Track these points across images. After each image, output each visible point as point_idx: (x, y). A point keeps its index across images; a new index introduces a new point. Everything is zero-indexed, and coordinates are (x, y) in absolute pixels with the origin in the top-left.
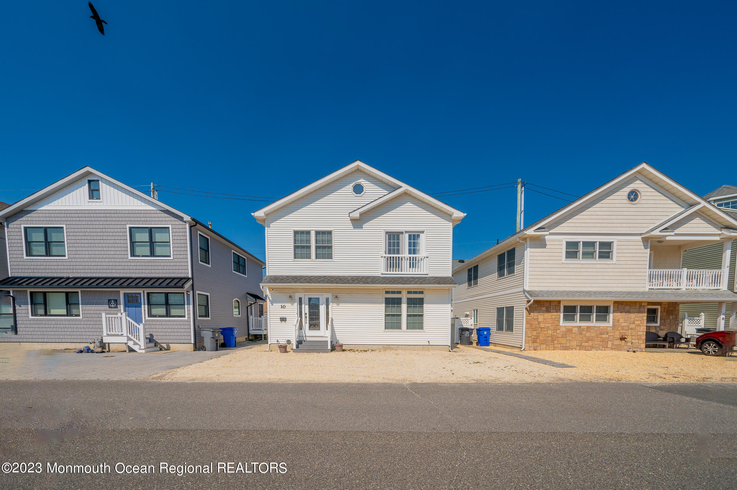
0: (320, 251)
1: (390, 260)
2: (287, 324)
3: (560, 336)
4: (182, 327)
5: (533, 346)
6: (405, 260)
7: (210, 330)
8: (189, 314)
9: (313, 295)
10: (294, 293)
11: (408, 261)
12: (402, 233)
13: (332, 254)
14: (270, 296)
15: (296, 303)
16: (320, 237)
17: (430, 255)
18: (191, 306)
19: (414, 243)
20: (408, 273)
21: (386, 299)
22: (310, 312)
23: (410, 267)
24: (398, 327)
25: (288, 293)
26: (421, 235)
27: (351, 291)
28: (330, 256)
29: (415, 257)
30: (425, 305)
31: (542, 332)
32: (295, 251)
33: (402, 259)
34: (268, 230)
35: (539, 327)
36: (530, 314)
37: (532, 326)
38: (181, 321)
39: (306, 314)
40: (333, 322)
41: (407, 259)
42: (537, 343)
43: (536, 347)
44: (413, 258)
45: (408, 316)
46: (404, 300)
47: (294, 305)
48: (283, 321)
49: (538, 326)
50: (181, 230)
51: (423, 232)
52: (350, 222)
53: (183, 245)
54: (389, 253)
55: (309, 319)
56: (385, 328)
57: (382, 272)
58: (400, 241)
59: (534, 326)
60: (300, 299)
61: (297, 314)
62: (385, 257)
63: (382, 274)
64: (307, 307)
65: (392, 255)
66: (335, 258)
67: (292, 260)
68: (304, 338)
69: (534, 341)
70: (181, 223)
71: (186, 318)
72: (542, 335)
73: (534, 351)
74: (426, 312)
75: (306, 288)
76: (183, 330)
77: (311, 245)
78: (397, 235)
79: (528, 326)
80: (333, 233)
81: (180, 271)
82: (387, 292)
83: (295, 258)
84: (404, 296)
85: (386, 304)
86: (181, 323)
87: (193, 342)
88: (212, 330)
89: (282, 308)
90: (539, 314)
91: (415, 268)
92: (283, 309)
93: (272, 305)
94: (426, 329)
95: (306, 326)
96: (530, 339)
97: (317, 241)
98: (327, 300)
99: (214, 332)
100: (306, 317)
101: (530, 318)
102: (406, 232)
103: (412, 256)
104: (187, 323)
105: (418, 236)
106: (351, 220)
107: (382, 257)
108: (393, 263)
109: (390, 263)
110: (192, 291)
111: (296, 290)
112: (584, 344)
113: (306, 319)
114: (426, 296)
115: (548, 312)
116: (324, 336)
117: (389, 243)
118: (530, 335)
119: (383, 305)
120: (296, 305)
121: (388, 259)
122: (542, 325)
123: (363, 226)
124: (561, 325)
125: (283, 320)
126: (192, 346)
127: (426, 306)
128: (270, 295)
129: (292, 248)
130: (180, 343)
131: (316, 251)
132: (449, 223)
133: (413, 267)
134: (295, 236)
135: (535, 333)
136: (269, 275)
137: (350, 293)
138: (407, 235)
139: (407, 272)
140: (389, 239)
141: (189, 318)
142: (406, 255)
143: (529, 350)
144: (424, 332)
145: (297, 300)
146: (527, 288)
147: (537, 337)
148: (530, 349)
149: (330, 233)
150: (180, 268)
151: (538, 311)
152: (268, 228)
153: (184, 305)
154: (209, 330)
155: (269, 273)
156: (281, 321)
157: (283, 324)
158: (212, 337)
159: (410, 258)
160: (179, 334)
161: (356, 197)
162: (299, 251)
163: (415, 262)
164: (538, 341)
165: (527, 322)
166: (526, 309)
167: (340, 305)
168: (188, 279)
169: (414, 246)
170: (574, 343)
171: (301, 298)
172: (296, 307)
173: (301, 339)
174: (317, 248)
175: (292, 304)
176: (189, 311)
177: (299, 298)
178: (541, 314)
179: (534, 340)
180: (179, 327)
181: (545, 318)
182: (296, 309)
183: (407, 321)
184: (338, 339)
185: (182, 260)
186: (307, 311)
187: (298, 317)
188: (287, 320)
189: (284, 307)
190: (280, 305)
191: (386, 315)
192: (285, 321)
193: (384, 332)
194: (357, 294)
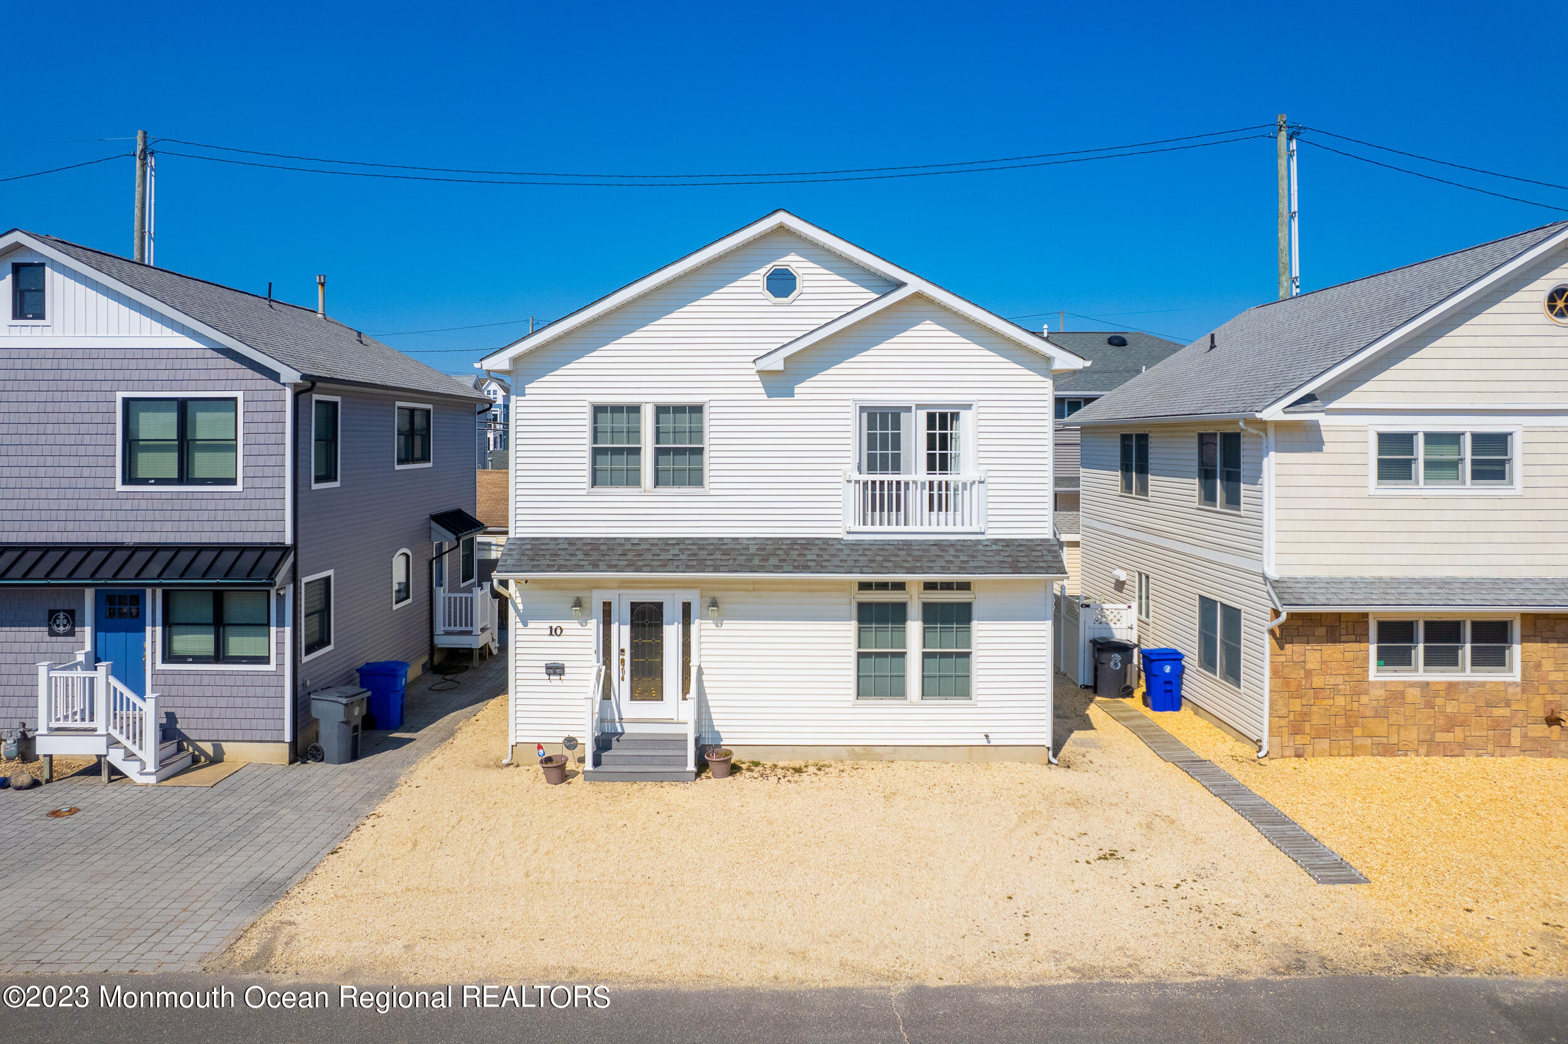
0: (667, 462)
1: (874, 489)
2: (565, 683)
3: (1369, 712)
4: (260, 691)
5: (1291, 744)
6: (916, 488)
7: (340, 700)
8: (280, 654)
9: (646, 596)
10: (588, 589)
11: (926, 492)
12: (908, 409)
13: (702, 470)
14: (519, 600)
15: (594, 621)
16: (668, 420)
17: (990, 474)
18: (288, 630)
19: (944, 437)
20: (926, 528)
21: (861, 606)
22: (634, 646)
23: (931, 509)
24: (897, 690)
25: (573, 589)
26: (964, 414)
27: (757, 584)
28: (695, 478)
29: (947, 482)
30: (975, 625)
31: (1318, 702)
32: (594, 462)
33: (907, 484)
34: (519, 404)
35: (1308, 686)
36: (1282, 648)
37: (1287, 684)
38: (257, 674)
39: (623, 651)
40: (704, 678)
41: (923, 484)
42: (1305, 736)
43: (1302, 746)
44: (940, 483)
45: (927, 657)
46: (915, 610)
47: (589, 626)
48: (555, 673)
49: (1306, 682)
50: (269, 406)
51: (968, 407)
52: (755, 378)
53: (273, 449)
54: (871, 468)
55: (631, 665)
56: (858, 695)
57: (848, 525)
58: (903, 432)
59: (1293, 686)
60: (607, 607)
61: (597, 652)
62: (858, 482)
63: (848, 533)
64: (626, 630)
65: (878, 477)
66: (712, 486)
67: (584, 493)
68: (618, 725)
69: (1296, 730)
70: (271, 384)
71: (272, 667)
72: (1317, 710)
73: (1294, 762)
74: (980, 646)
76: (262, 702)
77: (642, 445)
78: (892, 413)
79: (1278, 685)
80: (706, 410)
81: (261, 526)
82: (864, 587)
83: (594, 483)
84: (916, 596)
85: (861, 620)
86: (258, 681)
87: (288, 737)
88: (344, 701)
89: (551, 634)
90: (1307, 647)
91: (947, 510)
92: (555, 638)
93: (525, 625)
94: (980, 698)
95: (623, 687)
96: (1283, 722)
97: (659, 435)
98: (687, 608)
99: (350, 705)
100: (623, 661)
101: (1283, 659)
102: (919, 407)
103: (937, 478)
104: (273, 681)
105: (955, 416)
106: (761, 372)
107: (849, 481)
108: (882, 496)
109: (874, 496)
110: (291, 586)
111: (595, 584)
112: (1441, 737)
113: (621, 667)
114: (979, 600)
115: (1334, 642)
116: (676, 720)
117: (871, 439)
118: (1284, 712)
119: (853, 625)
120: (594, 626)
121: (865, 483)
122: (1317, 681)
123: (796, 390)
124: (1371, 678)
125: (555, 670)
126: (283, 750)
127: (981, 627)
128: (518, 594)
129: (587, 455)
130: (251, 741)
131: (657, 462)
132: (1045, 380)
133: (940, 509)
134: (595, 421)
135: (1296, 705)
136: (518, 536)
138: (922, 416)
139: (922, 525)
140: (872, 426)
141: (280, 664)
142: (920, 474)
143: (1282, 757)
144: (974, 706)
145: (598, 609)
146: (1273, 573)
147: (1305, 716)
148: (1286, 753)
149: (697, 409)
150: (262, 515)
151: (1305, 639)
152: (518, 398)
153: (268, 625)
154: (335, 699)
155: (518, 530)
156: (549, 674)
157: (554, 682)
158: (345, 720)
159: (931, 483)
160: (250, 713)
161: (775, 305)
162: (605, 462)
163: (947, 495)
164: (1307, 729)
165: (1275, 673)
166: (1272, 632)
167: (724, 627)
168: (283, 550)
169: (944, 446)
170: (1412, 735)
171: (610, 603)
172: (594, 632)
173: (608, 728)
174: (659, 452)
175: (584, 623)
176: (280, 643)
177: (604, 603)
178: (1314, 648)
179: (1293, 726)
180: (251, 691)
181: (1325, 658)
182: (594, 639)
183: (923, 671)
184: (716, 729)
185: (269, 494)
186: (626, 644)
187: (598, 662)
188: (566, 670)
189: (559, 632)
190: (547, 625)
191: (860, 655)
192: (560, 675)
193: (854, 706)
194: (775, 590)
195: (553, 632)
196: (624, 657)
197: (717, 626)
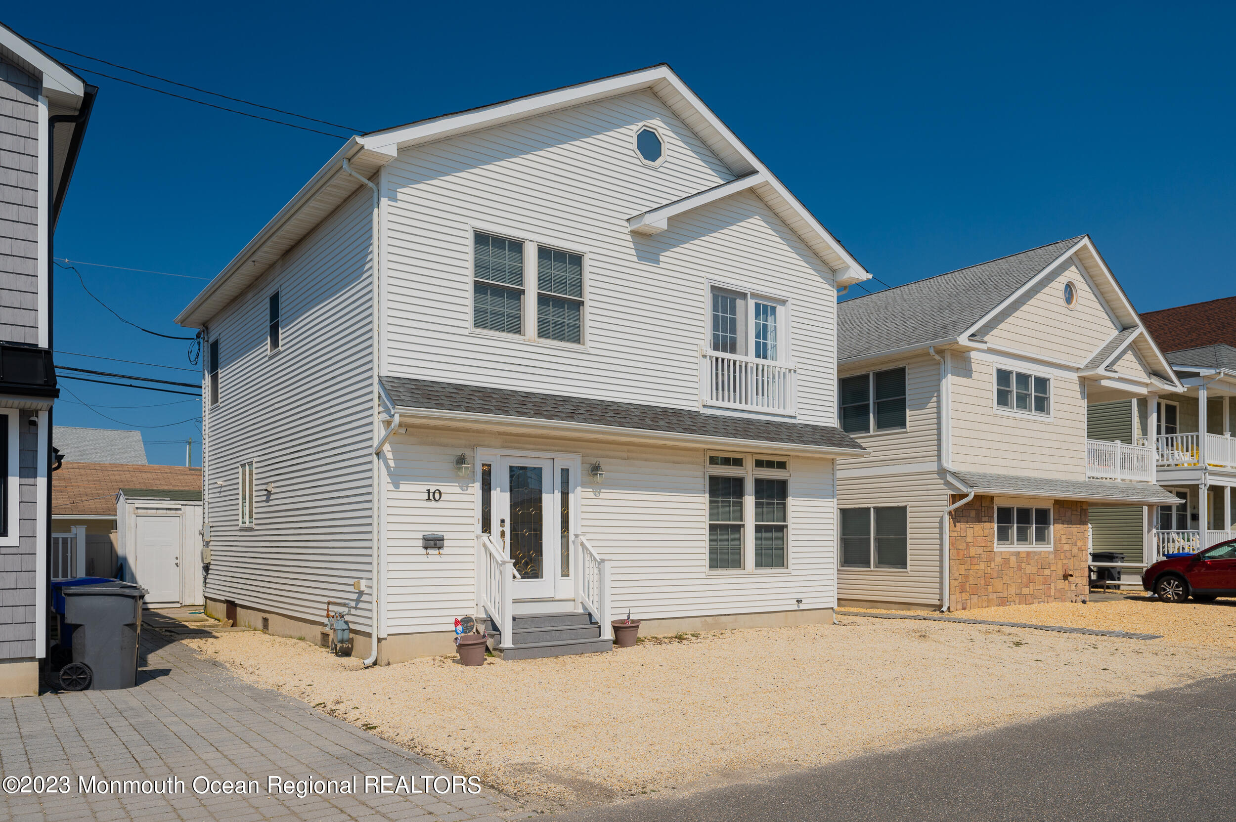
0: (551, 314)
2: (444, 558)
3: (995, 575)
6: (748, 372)
8: (28, 518)
9: (526, 459)
10: (473, 447)
11: (754, 377)
12: (744, 296)
13: (581, 327)
14: (390, 455)
15: (472, 484)
16: (550, 265)
17: (799, 366)
19: (766, 329)
21: (713, 480)
23: (757, 393)
24: (738, 560)
25: (453, 446)
26: (780, 309)
27: (631, 451)
28: (575, 335)
29: (768, 367)
30: (791, 501)
31: (972, 568)
32: (475, 299)
35: (967, 555)
36: (955, 526)
37: (958, 553)
39: (503, 521)
41: (752, 369)
42: (966, 593)
43: (965, 601)
44: (763, 367)
45: (758, 529)
46: (749, 486)
47: (470, 490)
48: (433, 547)
49: (967, 552)
51: (783, 302)
52: (629, 238)
54: (715, 348)
55: (511, 538)
56: (711, 567)
57: (702, 399)
58: (738, 317)
59: (961, 555)
60: (486, 470)
61: (479, 521)
62: (711, 357)
63: (704, 406)
64: (505, 498)
66: (592, 344)
67: (466, 332)
69: (962, 589)
70: (8, 90)
71: (12, 541)
72: (972, 574)
74: (793, 521)
75: (511, 434)
77: (526, 288)
78: (730, 298)
80: (584, 261)
82: (713, 461)
83: (480, 325)
84: (750, 472)
85: (712, 493)
87: (39, 651)
89: (429, 499)
90: (967, 526)
91: (767, 395)
92: (433, 504)
93: (396, 485)
94: (795, 567)
97: (543, 280)
98: (565, 473)
100: (504, 532)
101: (956, 534)
102: (754, 295)
103: (761, 361)
104: (16, 565)
105: (773, 309)
106: (633, 233)
107: (704, 356)
111: (477, 439)
112: (1025, 591)
113: (501, 538)
114: (794, 477)
115: (979, 522)
116: (562, 598)
118: (958, 575)
119: (706, 499)
120: (476, 489)
122: (972, 552)
123: (662, 258)
124: (995, 550)
125: (433, 543)
126: (33, 672)
127: (793, 503)
128: (389, 449)
129: (471, 288)
131: (538, 311)
132: (832, 289)
133: (763, 393)
134: (478, 250)
135: (962, 570)
137: (628, 458)
138: (751, 303)
139: (752, 405)
140: (716, 307)
141: (28, 536)
142: (751, 358)
144: (789, 574)
145: (478, 471)
146: (949, 465)
147: (966, 578)
149: (576, 260)
151: (966, 519)
155: (382, 367)
156: (426, 548)
157: (432, 558)
159: (757, 367)
161: (644, 167)
162: (484, 302)
163: (768, 381)
164: (968, 588)
166: (950, 513)
167: (602, 495)
168: (35, 355)
169: (766, 336)
170: (1013, 590)
171: (489, 466)
172: (473, 498)
174: (543, 299)
175: (462, 487)
177: (484, 465)
178: (970, 526)
179: (961, 586)
181: (976, 534)
182: (475, 506)
183: (757, 544)
186: (506, 514)
188: (446, 543)
189: (437, 496)
190: (424, 488)
191: (712, 528)
192: (439, 548)
193: (708, 577)
194: (646, 460)
195: (432, 496)
196: (504, 529)
197: (596, 496)
